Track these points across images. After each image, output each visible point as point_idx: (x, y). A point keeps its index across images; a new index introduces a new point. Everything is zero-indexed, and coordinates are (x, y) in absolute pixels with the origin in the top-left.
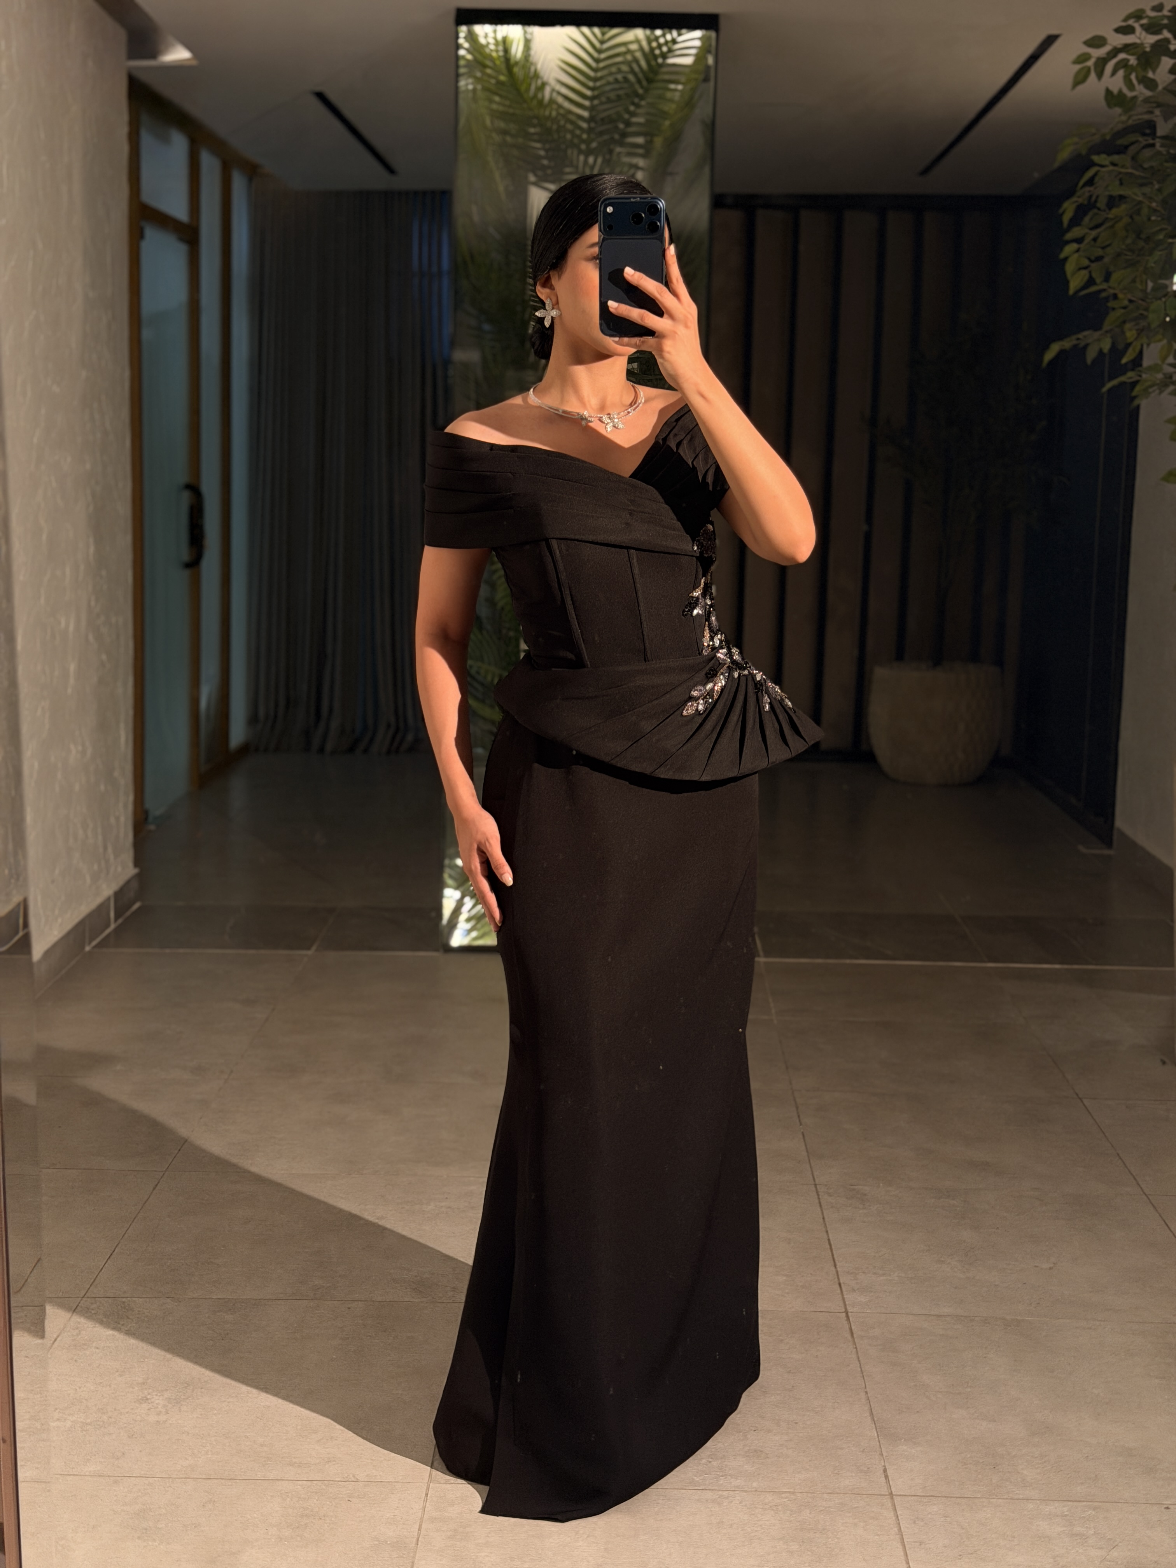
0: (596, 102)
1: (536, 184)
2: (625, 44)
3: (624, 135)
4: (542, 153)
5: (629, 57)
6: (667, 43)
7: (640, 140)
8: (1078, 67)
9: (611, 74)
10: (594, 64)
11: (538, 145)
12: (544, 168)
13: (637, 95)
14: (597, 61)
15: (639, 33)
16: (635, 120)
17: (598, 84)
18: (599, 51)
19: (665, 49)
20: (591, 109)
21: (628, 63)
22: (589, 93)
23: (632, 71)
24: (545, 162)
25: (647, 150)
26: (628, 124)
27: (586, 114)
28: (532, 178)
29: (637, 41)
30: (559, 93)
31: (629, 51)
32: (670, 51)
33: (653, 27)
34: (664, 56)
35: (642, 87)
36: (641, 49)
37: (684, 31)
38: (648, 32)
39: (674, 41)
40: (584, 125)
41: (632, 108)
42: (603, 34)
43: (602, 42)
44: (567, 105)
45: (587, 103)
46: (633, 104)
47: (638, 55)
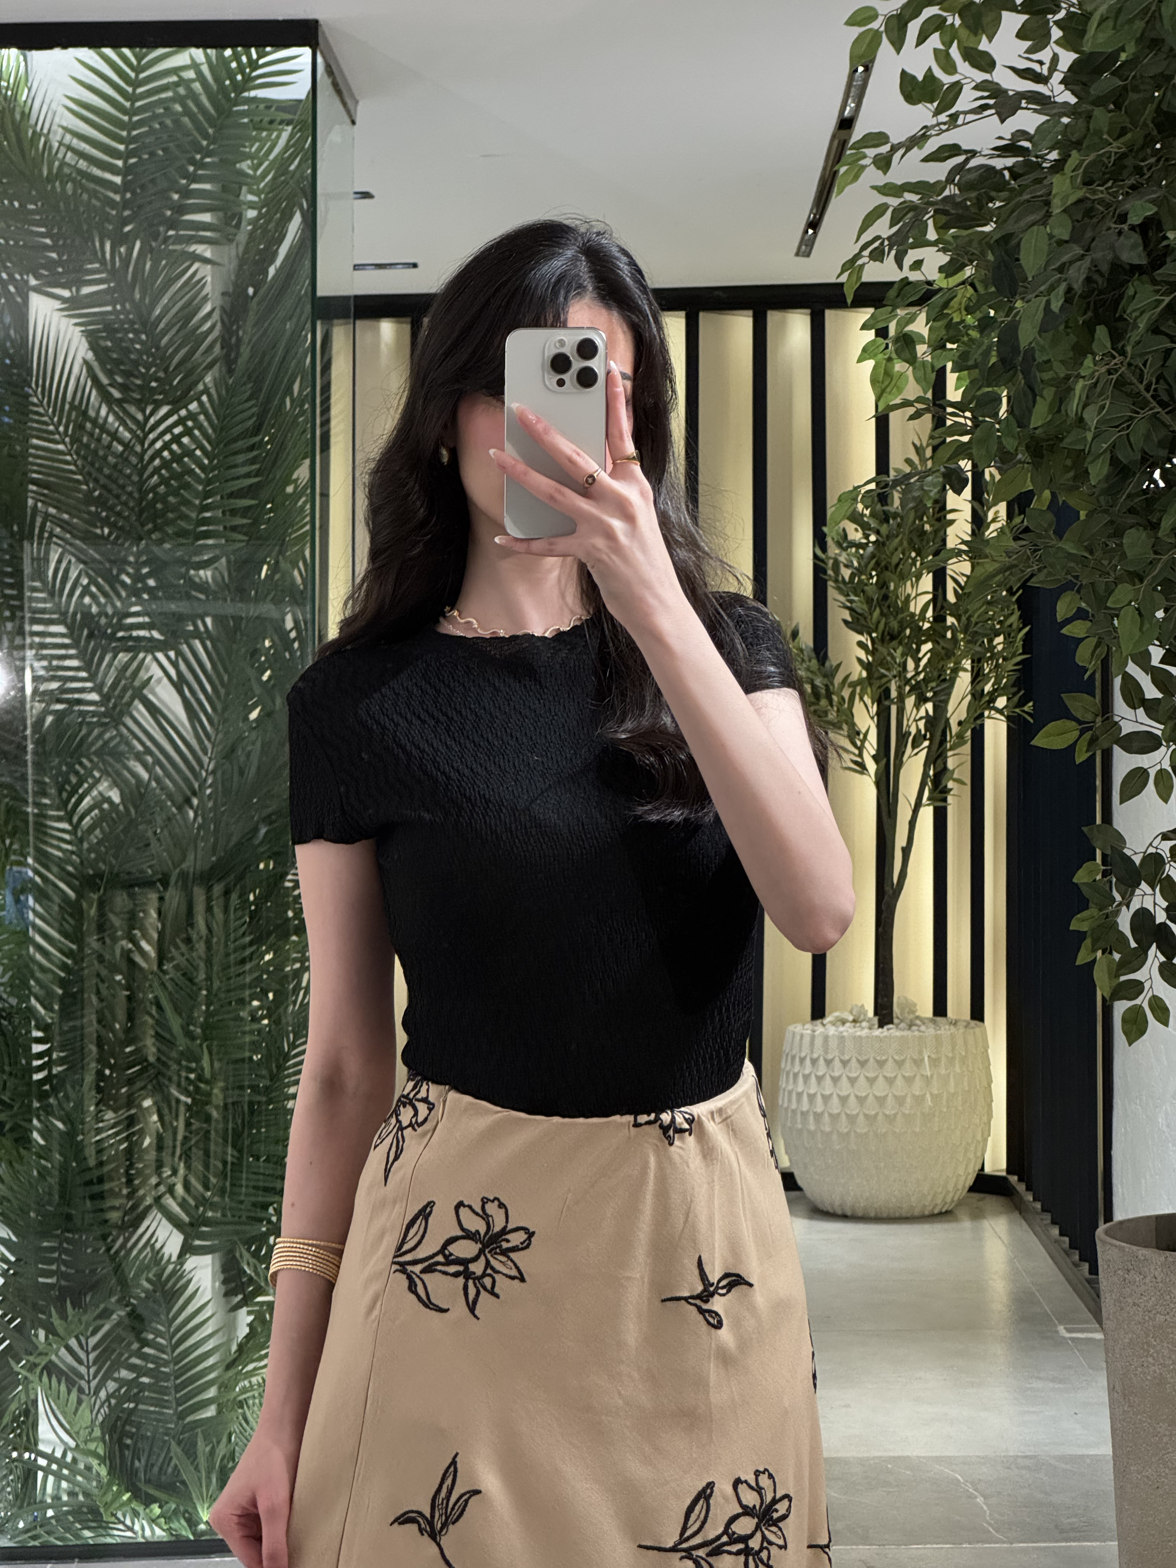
0: (132, 161)
1: (37, 290)
2: (176, 71)
3: (181, 209)
4: (48, 241)
5: (182, 91)
6: (241, 69)
7: (206, 217)
8: (856, 31)
9: (155, 117)
10: (128, 104)
11: (43, 230)
12: (51, 265)
13: (199, 149)
14: (132, 98)
15: (198, 54)
16: (194, 186)
17: (135, 133)
18: (136, 84)
19: (239, 77)
20: (123, 172)
21: (181, 100)
22: (122, 147)
23: (187, 112)
24: (54, 255)
26: (186, 193)
27: (118, 180)
28: (33, 282)
29: (195, 65)
30: (69, 148)
31: (182, 82)
32: (248, 79)
33: (221, 45)
34: (240, 88)
35: (206, 136)
36: (200, 76)
37: (268, 49)
38: (211, 52)
39: (254, 65)
40: (117, 198)
41: (191, 169)
42: (139, 58)
43: (138, 70)
44: (82, 164)
45: (120, 163)
46: (192, 162)
47: (197, 86)
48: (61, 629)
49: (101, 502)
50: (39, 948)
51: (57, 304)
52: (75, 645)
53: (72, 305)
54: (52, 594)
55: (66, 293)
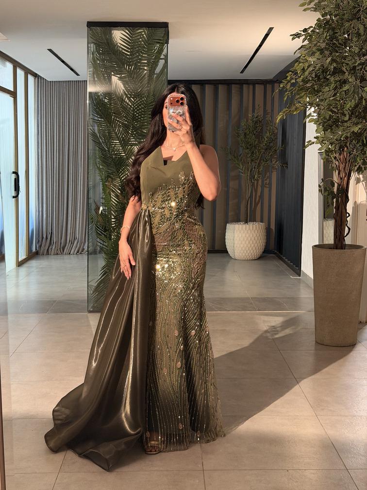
0: (132, 50)
1: (113, 75)
2: (140, 32)
3: (141, 60)
4: (116, 66)
5: (142, 36)
7: (146, 62)
9: (136, 42)
10: (131, 39)
11: (115, 63)
12: (116, 70)
13: (145, 48)
15: (145, 29)
16: (144, 55)
17: (132, 44)
18: (133, 35)
20: (130, 52)
21: (141, 38)
22: (130, 47)
23: (143, 41)
24: (117, 68)
25: (148, 64)
26: (142, 56)
27: (129, 54)
28: (113, 73)
30: (120, 47)
32: (154, 34)
33: (149, 27)
35: (146, 45)
36: (145, 33)
37: (158, 28)
38: (147, 29)
40: (129, 57)
41: (143, 52)
42: (134, 30)
43: (134, 32)
44: (123, 51)
45: (129, 50)
46: (143, 50)
48: (118, 141)
49: (125, 117)
50: (113, 202)
51: (117, 78)
52: (121, 145)
53: (120, 79)
54: (116, 135)
55: (119, 76)
